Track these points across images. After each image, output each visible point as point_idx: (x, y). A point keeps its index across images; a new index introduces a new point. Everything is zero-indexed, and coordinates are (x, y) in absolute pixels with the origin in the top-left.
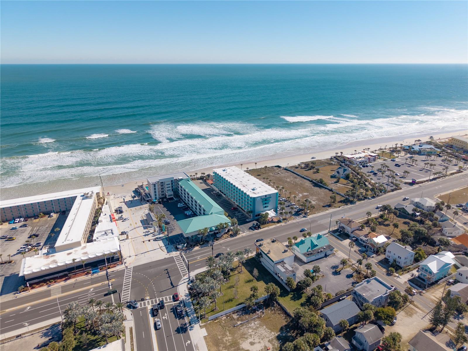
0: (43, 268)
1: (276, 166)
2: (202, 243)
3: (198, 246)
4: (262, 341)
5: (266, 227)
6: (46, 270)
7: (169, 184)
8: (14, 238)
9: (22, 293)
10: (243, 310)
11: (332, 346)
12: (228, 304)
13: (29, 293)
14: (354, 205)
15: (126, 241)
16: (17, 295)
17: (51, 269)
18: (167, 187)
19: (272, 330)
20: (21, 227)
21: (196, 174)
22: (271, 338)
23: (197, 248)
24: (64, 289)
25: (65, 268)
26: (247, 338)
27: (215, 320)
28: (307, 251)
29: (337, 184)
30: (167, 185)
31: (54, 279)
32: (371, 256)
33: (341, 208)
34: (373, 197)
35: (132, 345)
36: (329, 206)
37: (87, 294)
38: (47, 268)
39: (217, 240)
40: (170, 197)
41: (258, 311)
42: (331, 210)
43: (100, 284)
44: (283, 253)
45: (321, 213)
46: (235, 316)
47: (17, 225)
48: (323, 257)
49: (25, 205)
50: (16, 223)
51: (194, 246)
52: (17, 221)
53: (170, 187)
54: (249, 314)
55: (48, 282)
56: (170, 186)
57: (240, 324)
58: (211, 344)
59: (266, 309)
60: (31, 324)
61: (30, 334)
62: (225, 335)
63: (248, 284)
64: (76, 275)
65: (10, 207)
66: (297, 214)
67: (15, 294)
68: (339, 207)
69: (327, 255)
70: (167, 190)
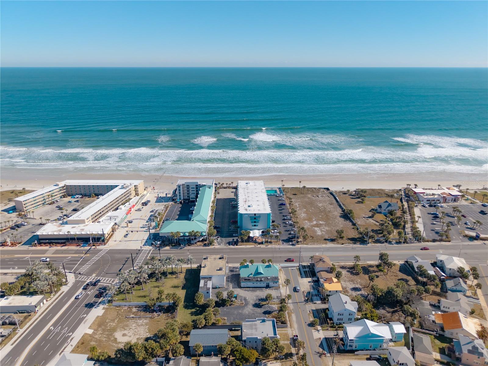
0: (50, 233)
1: (325, 188)
2: (173, 245)
3: (169, 246)
4: (132, 336)
5: (243, 245)
6: (51, 235)
7: (194, 188)
8: (63, 209)
9: (33, 247)
10: (145, 308)
11: (174, 362)
12: (140, 299)
13: (37, 248)
14: (363, 246)
15: (125, 228)
16: (30, 247)
17: (54, 235)
18: (192, 191)
19: (149, 332)
20: (75, 202)
21: (232, 183)
22: (142, 337)
23: (167, 248)
24: (57, 252)
25: (65, 237)
26: (126, 329)
27: (117, 307)
28: (248, 277)
29: (368, 220)
30: (192, 188)
31: (56, 243)
32: (314, 302)
33: (344, 245)
34: (399, 243)
35: (52, 303)
36: (332, 240)
37: (64, 260)
38: (52, 233)
39: (189, 245)
40: (192, 200)
41: (156, 313)
42: (330, 245)
43: (77, 255)
44: (217, 270)
45: (316, 245)
46: (134, 310)
47: (74, 200)
48: (263, 287)
49: (84, 186)
50: (75, 198)
51: (167, 245)
52: (76, 197)
53: (194, 191)
54: (146, 312)
55: (52, 244)
56: (195, 189)
57: (133, 317)
58: (97, 323)
59: (164, 313)
60: (19, 268)
61: (11, 274)
62: (113, 321)
63: (172, 289)
64: (71, 244)
65: (75, 186)
66: (288, 240)
67: (29, 246)
68: (343, 244)
69: (270, 286)
70: (192, 193)
